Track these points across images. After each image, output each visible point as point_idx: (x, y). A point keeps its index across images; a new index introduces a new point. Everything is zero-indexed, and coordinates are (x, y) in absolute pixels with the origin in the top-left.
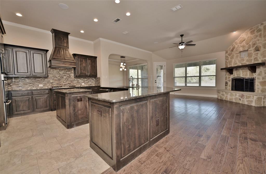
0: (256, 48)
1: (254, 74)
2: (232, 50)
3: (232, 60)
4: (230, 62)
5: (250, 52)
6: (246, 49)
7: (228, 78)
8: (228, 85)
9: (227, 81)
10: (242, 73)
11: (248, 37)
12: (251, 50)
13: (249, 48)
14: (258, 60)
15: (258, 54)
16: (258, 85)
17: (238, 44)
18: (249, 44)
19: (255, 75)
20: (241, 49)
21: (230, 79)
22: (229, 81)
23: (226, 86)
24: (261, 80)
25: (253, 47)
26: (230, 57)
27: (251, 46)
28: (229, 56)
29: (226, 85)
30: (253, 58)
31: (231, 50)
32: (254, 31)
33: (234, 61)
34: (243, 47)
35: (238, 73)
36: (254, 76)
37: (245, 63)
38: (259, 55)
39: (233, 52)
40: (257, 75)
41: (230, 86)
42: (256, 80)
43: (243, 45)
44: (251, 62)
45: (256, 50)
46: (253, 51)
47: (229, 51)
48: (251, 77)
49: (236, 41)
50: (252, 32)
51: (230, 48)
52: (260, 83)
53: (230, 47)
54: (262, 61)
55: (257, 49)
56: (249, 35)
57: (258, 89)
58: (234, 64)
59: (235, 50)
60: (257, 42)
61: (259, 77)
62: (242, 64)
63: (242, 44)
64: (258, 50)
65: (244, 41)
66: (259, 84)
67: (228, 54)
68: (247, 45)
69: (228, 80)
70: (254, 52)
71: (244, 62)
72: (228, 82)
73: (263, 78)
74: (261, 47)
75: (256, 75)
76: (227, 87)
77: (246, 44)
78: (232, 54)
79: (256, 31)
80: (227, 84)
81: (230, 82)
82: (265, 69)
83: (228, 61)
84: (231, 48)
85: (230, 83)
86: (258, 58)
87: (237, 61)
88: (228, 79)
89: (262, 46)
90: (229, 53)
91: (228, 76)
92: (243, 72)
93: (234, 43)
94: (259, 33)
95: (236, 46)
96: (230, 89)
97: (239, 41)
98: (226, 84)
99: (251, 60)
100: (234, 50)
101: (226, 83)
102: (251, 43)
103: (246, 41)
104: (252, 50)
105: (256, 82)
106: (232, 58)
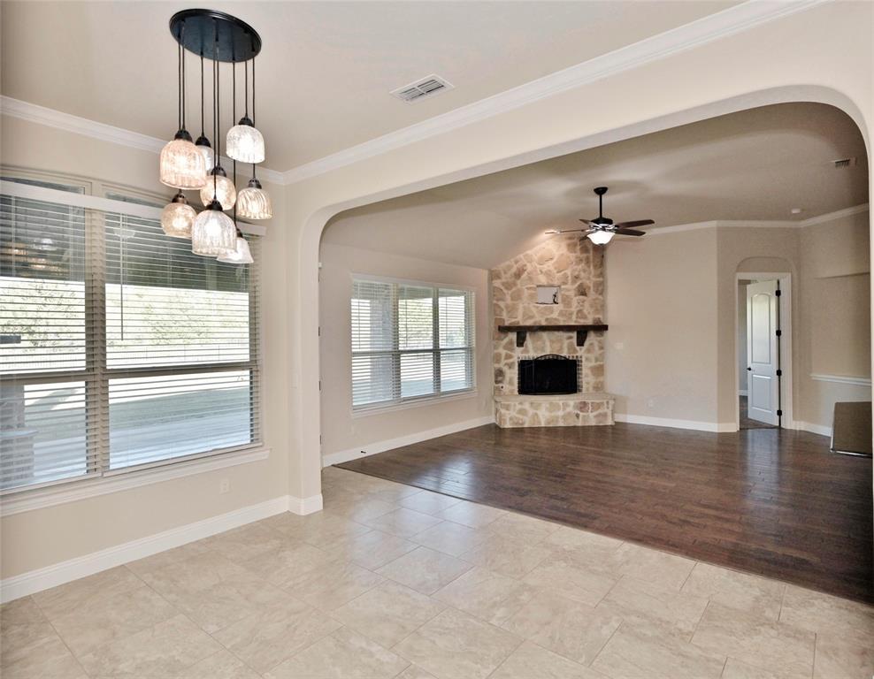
0: (579, 286)
1: (578, 348)
2: (518, 275)
3: (515, 302)
4: (512, 310)
5: (567, 293)
6: (556, 283)
7: (503, 356)
8: (507, 379)
9: (501, 365)
10: (551, 346)
11: (561, 252)
12: (568, 290)
13: (565, 283)
14: (585, 318)
15: (583, 302)
16: (587, 376)
17: (535, 264)
18: (563, 273)
19: (581, 352)
20: (543, 280)
21: (511, 360)
22: (510, 366)
23: (497, 382)
24: (593, 364)
25: (574, 282)
26: (510, 292)
27: (570, 278)
28: (505, 291)
29: (500, 378)
30: (574, 309)
31: (515, 274)
32: (575, 245)
33: (524, 307)
34: (548, 274)
35: (539, 343)
36: (579, 354)
37: (555, 319)
38: (587, 305)
39: (518, 282)
40: (585, 351)
41: (511, 383)
42: (583, 364)
43: (550, 271)
44: (570, 318)
45: (579, 291)
46: (572, 293)
47: (505, 273)
48: (571, 355)
49: (529, 252)
50: (571, 247)
51: (510, 267)
52: (592, 371)
53: (507, 263)
54: (595, 320)
55: (582, 292)
56: (564, 250)
57: (588, 383)
58: (524, 316)
59: (524, 276)
60: (582, 274)
61: (589, 355)
62: (547, 319)
63: (545, 267)
64: (584, 294)
65: (552, 262)
66: (589, 372)
67: (503, 284)
68: (558, 272)
69: (506, 364)
70: (576, 296)
71: (555, 315)
72: (505, 369)
73: (597, 360)
74: (589, 288)
75: (583, 351)
76: (500, 385)
77: (555, 271)
78: (515, 284)
79: (578, 247)
80: (500, 376)
81: (511, 370)
82: (599, 339)
83: (502, 304)
84: (514, 270)
85: (513, 375)
86: (585, 311)
87: (534, 310)
88: (503, 361)
89: (592, 288)
90: (504, 280)
91: (503, 352)
92: (552, 342)
93: (521, 256)
94: (585, 255)
95: (529, 268)
96: (512, 391)
97: (539, 255)
98: (496, 376)
99: (571, 314)
100: (522, 277)
101: (499, 374)
102: (569, 272)
103: (557, 262)
104: (570, 289)
105: (583, 368)
106: (517, 297)
